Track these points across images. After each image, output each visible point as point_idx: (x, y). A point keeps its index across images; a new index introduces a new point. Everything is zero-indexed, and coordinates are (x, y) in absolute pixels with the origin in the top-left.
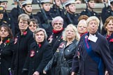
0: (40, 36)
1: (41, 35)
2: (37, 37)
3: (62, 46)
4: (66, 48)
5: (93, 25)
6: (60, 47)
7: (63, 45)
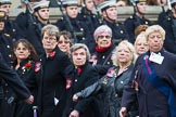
0: (79, 56)
1: (82, 54)
2: (75, 58)
3: (112, 74)
4: (118, 77)
5: (156, 39)
6: (109, 75)
7: (113, 72)
